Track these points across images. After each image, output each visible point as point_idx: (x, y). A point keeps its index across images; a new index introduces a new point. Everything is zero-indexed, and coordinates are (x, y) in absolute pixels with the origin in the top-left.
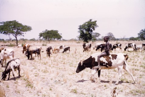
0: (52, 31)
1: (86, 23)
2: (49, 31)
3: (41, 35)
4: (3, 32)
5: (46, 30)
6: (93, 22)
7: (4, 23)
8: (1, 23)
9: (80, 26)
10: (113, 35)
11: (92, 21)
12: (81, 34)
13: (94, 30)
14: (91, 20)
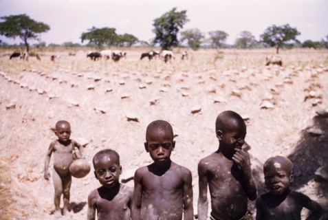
0: (105, 29)
1: (167, 13)
2: (98, 30)
3: (84, 37)
4: (5, 33)
5: (94, 28)
6: (178, 13)
7: (6, 18)
8: (2, 18)
9: (156, 20)
10: (253, 37)
11: (176, 11)
12: (157, 35)
13: (182, 27)
14: (174, 9)
